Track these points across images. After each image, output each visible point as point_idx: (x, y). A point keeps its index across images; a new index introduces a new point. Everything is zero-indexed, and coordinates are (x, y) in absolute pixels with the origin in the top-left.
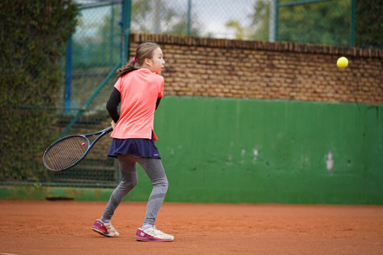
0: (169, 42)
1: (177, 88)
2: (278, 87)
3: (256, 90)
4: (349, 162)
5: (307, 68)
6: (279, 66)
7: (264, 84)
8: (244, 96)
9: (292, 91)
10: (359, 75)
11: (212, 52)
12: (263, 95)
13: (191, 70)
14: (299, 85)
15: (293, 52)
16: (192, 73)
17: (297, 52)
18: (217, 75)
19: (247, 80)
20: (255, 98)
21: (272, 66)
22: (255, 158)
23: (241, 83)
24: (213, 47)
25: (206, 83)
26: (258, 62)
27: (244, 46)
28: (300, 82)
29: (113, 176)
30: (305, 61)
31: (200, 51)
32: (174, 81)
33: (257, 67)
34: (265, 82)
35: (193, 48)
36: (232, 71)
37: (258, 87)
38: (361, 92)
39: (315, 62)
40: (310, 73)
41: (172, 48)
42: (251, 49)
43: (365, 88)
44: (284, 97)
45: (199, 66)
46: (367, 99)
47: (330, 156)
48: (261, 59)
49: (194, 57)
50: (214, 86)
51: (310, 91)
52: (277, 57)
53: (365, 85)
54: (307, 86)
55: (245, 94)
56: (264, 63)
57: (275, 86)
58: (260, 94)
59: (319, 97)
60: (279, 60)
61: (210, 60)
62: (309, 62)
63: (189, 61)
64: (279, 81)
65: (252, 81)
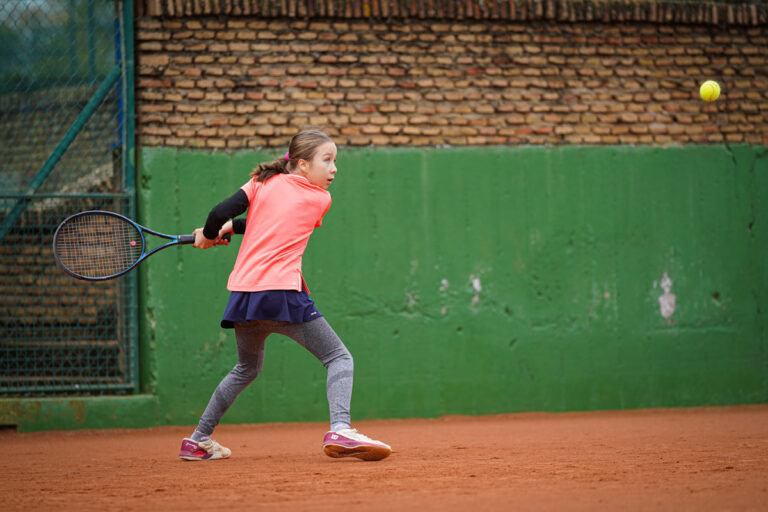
0: (238, 11)
1: (267, 130)
2: (524, 113)
3: (469, 124)
4: (716, 296)
5: (596, 61)
6: (525, 60)
7: (490, 109)
8: (438, 140)
9: (560, 124)
10: (728, 71)
11: (350, 31)
12: (487, 135)
13: (299, 80)
14: (577, 107)
15: (558, 21)
16: (303, 88)
17: (568, 22)
18: (368, 90)
19: (445, 100)
20: (468, 144)
21: (507, 62)
22: (476, 299)
23: (429, 108)
24: (353, 20)
25: (338, 113)
26: (469, 52)
27: (432, 13)
28: (579, 99)
29: (113, 362)
30: (587, 45)
31: (320, 32)
32: (257, 113)
33: (468, 64)
34: (490, 102)
35: (300, 25)
36: (403, 80)
37: (472, 117)
38: (734, 117)
39: (616, 45)
40: (603, 73)
41: (247, 28)
42: (450, 21)
43: (746, 106)
44: (541, 139)
45: (321, 70)
46: (752, 132)
47: (666, 283)
48: (477, 44)
49: (305, 48)
50: (362, 119)
51: (604, 118)
52: (516, 38)
53: (745, 99)
54: (599, 107)
55: (440, 134)
56: (484, 55)
57: (516, 111)
58: (479, 134)
59: (631, 133)
60: (521, 44)
61: (346, 53)
62: (600, 45)
63: (292, 58)
64: (524, 99)
65: (456, 102)
